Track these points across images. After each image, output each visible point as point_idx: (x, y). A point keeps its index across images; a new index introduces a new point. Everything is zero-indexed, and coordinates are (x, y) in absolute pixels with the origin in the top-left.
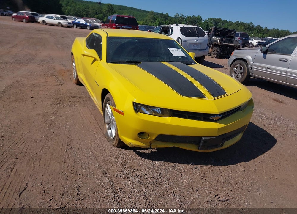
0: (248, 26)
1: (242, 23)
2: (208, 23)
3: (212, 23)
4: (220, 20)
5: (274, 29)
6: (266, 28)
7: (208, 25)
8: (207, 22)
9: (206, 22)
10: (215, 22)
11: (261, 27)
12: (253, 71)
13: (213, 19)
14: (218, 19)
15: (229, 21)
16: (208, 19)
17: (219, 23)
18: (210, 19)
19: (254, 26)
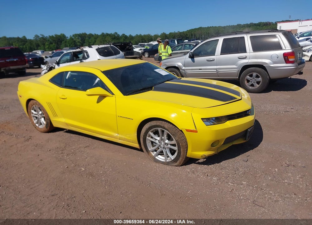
0: (114, 36)
1: (108, 35)
2: (75, 40)
3: (79, 39)
4: (85, 34)
5: (137, 35)
6: (131, 35)
7: (75, 41)
8: (73, 39)
9: (71, 38)
10: (81, 37)
11: (126, 36)
12: (187, 74)
13: (78, 34)
14: (83, 34)
15: (95, 34)
16: (73, 36)
17: (86, 37)
18: (75, 35)
19: (119, 35)
